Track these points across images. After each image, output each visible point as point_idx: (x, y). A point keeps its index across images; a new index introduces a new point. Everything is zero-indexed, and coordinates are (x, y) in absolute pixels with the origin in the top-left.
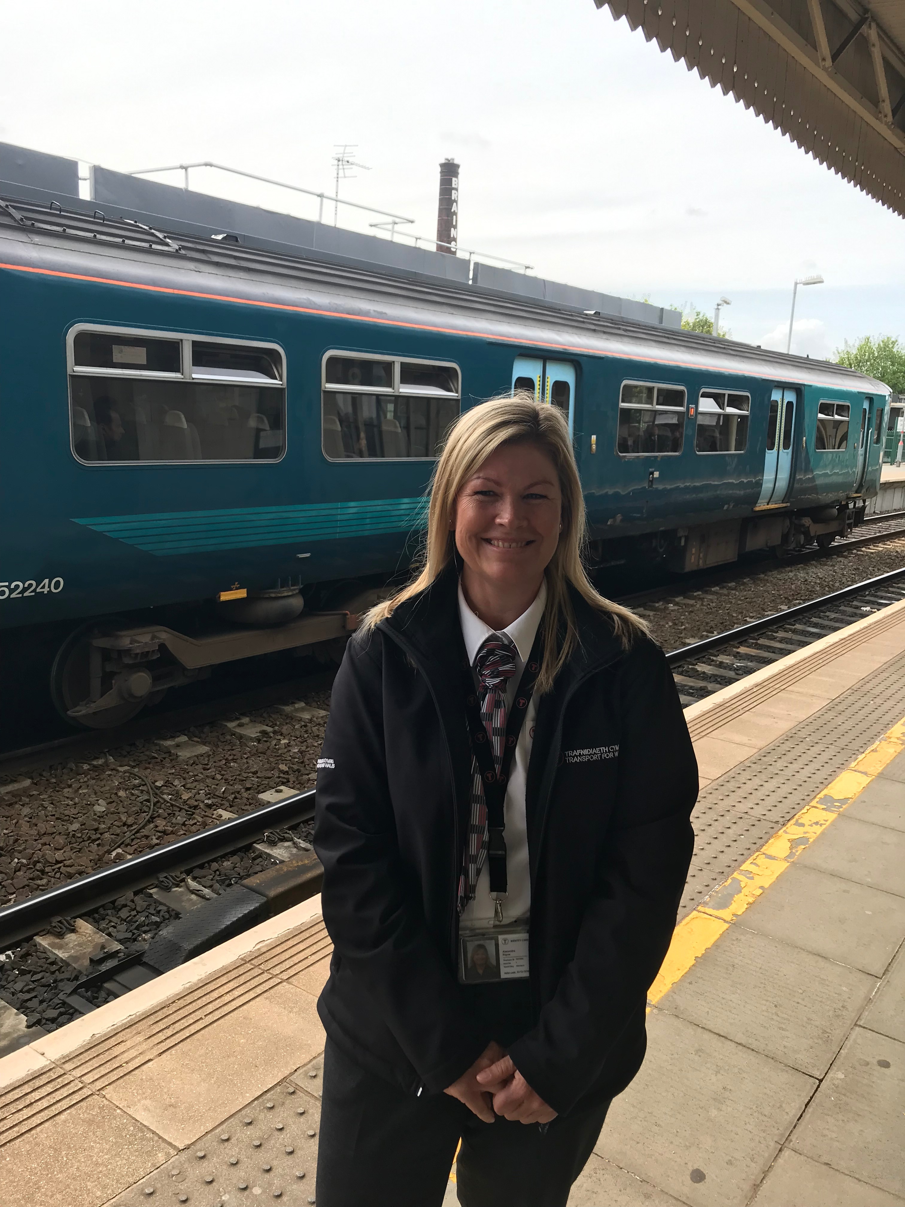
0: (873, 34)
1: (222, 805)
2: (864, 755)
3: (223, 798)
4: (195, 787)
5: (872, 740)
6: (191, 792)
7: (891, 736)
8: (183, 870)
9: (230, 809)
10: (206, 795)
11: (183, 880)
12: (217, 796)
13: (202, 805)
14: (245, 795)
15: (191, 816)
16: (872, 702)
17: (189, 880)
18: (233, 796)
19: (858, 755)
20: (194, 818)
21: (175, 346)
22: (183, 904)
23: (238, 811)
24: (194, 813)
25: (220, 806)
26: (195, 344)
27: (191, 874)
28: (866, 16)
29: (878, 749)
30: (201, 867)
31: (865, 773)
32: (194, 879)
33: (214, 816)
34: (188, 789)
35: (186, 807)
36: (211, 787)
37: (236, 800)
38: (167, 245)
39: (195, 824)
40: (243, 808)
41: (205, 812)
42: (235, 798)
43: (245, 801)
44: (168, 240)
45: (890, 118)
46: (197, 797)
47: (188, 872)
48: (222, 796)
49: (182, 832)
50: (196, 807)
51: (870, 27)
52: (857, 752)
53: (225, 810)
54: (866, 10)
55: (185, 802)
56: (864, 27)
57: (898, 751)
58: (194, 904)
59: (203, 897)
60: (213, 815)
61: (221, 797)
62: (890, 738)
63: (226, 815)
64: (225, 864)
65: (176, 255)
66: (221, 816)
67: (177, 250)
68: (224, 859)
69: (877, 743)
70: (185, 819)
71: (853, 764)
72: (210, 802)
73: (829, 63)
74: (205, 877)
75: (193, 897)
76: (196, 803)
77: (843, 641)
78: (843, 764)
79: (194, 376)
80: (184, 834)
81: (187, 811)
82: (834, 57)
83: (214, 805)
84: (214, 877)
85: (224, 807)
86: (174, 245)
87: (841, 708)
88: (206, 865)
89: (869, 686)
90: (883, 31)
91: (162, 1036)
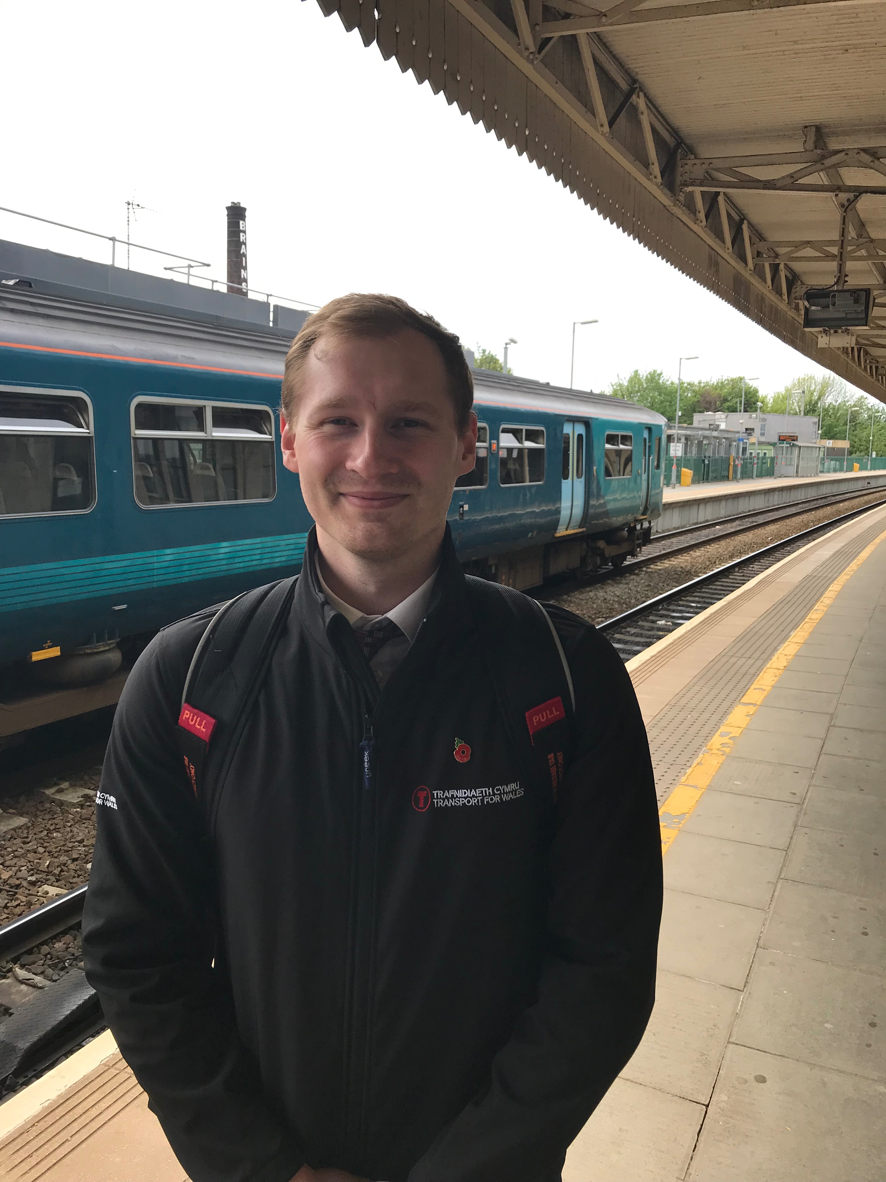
0: (641, 102)
1: (47, 880)
2: (691, 769)
3: (48, 873)
4: (16, 864)
5: (695, 753)
6: (11, 870)
7: (712, 748)
8: (8, 958)
9: (57, 884)
10: (28, 872)
11: (10, 970)
12: (41, 871)
13: (25, 883)
14: (72, 866)
15: (13, 896)
16: (689, 716)
17: (17, 969)
18: (59, 869)
19: (686, 769)
20: (17, 899)
22: (13, 997)
23: (65, 885)
24: (16, 893)
25: (46, 882)
27: (19, 962)
28: (635, 86)
29: (703, 762)
30: (30, 952)
31: (696, 787)
32: (22, 967)
33: (39, 894)
34: (7, 867)
35: (7, 887)
36: (33, 862)
37: (62, 873)
39: (19, 905)
40: (71, 881)
41: (29, 890)
42: (62, 871)
43: (72, 873)
45: (659, 179)
46: (19, 874)
47: (15, 961)
48: (46, 870)
49: (5, 916)
50: (18, 886)
51: (638, 96)
52: (684, 767)
53: (51, 885)
54: (635, 81)
55: (5, 882)
56: (634, 97)
57: (721, 762)
58: (25, 995)
59: (34, 986)
60: (38, 892)
61: (45, 872)
62: (711, 750)
63: (53, 891)
64: (57, 945)
66: (47, 893)
68: (54, 941)
69: (701, 755)
70: (6, 901)
71: (683, 779)
72: (33, 878)
73: (606, 128)
74: (34, 963)
75: (23, 987)
76: (18, 882)
77: (653, 658)
78: (674, 780)
80: (7, 918)
81: (8, 891)
82: (611, 124)
83: (39, 881)
84: (45, 961)
85: (49, 882)
87: (663, 723)
88: (35, 949)
89: (684, 701)
90: (650, 100)
91: (25, 1166)
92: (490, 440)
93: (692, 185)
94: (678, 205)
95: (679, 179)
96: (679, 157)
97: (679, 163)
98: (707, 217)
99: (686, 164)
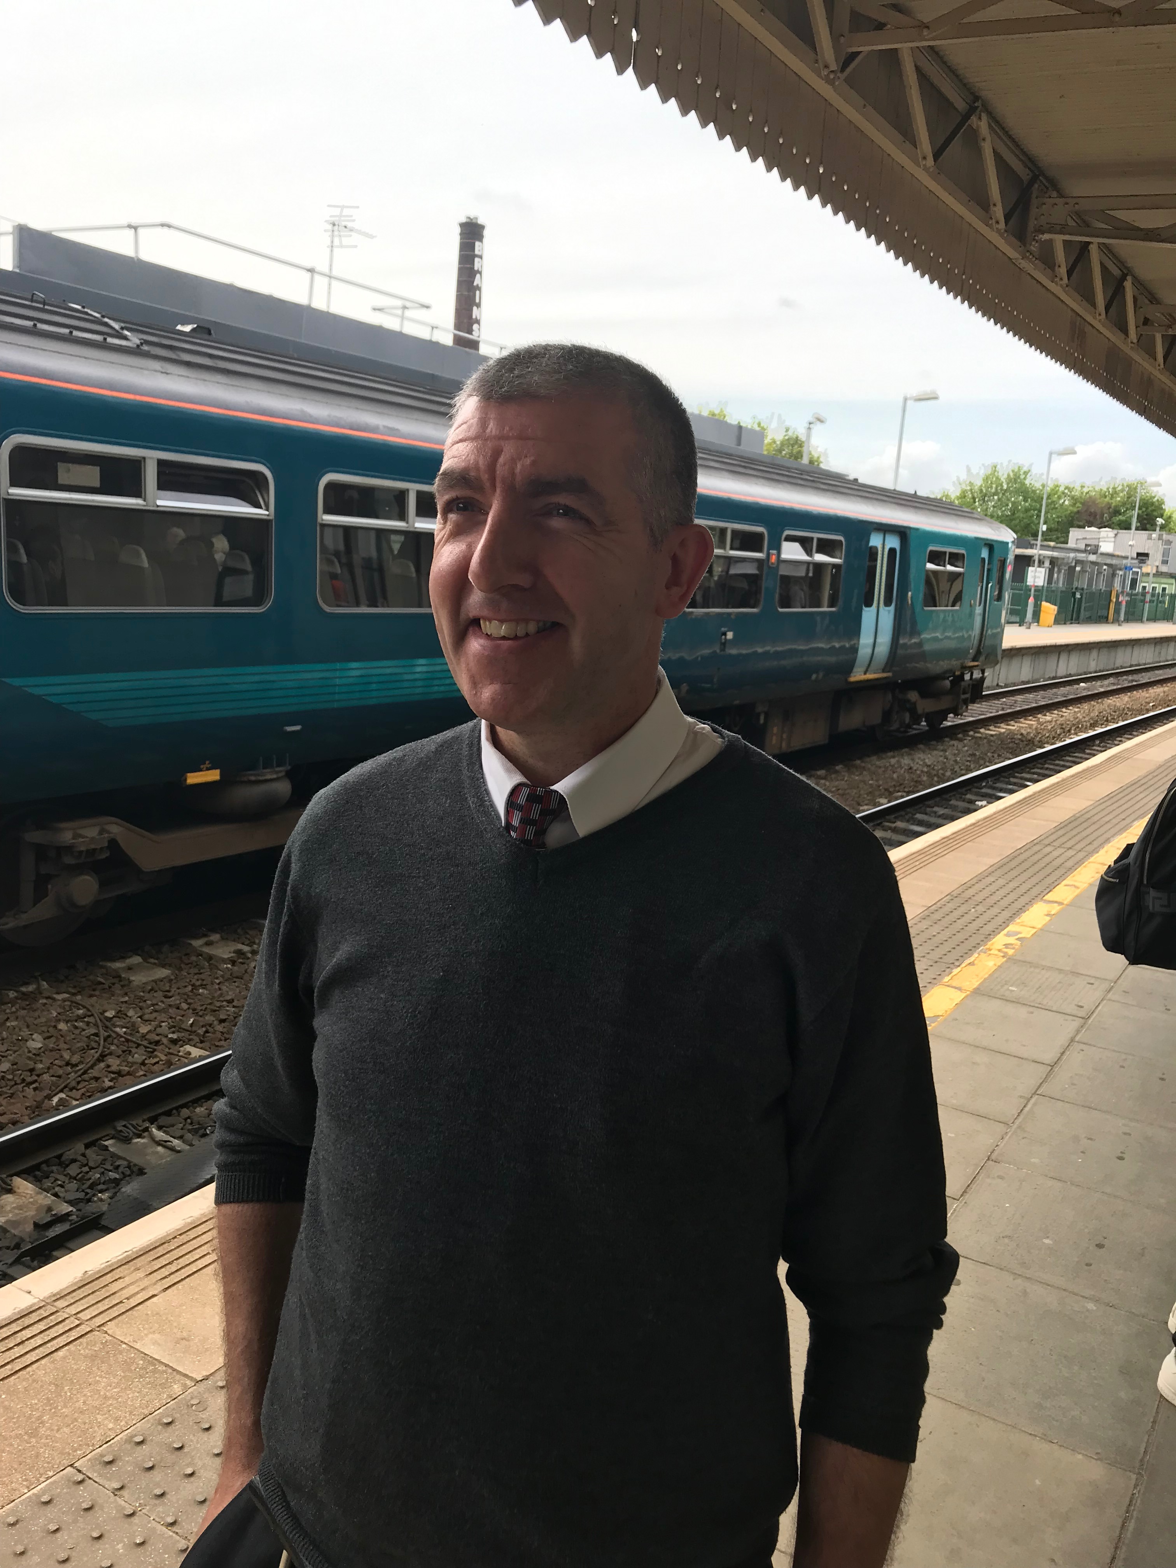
0: (982, 125)
1: (190, 1040)
2: (959, 969)
3: (192, 1032)
4: (156, 1018)
5: (969, 952)
6: (150, 1024)
7: (991, 947)
8: (145, 1117)
9: (201, 1045)
10: (169, 1028)
11: (146, 1130)
12: (184, 1029)
13: (165, 1040)
14: (219, 1028)
15: (151, 1053)
16: (973, 910)
17: (154, 1130)
18: (204, 1029)
19: (952, 969)
20: (156, 1056)
21: (136, 467)
22: (148, 1158)
23: (210, 1048)
24: (155, 1050)
25: (189, 1042)
26: (161, 463)
27: (156, 1123)
28: (976, 105)
29: (976, 962)
30: (168, 1113)
31: (959, 989)
32: (160, 1128)
33: (181, 1054)
34: (147, 1021)
35: (145, 1043)
36: (175, 1018)
37: (207, 1035)
38: (125, 338)
39: (157, 1063)
40: (217, 1044)
41: (169, 1049)
42: (207, 1032)
43: (219, 1035)
44: (126, 333)
45: (1002, 225)
46: (159, 1030)
47: (152, 1120)
48: (190, 1029)
49: (142, 1073)
50: (157, 1043)
51: (980, 118)
52: (952, 966)
53: (194, 1046)
54: (977, 98)
55: (144, 1036)
56: (974, 118)
57: (999, 964)
58: (162, 1157)
59: (172, 1149)
60: (179, 1052)
61: (188, 1031)
62: (990, 950)
63: (195, 1052)
64: (198, 1110)
65: (136, 352)
66: (189, 1053)
67: (138, 346)
68: (196, 1105)
69: (976, 955)
70: (144, 1057)
71: (946, 979)
72: (175, 1036)
73: (930, 162)
74: (173, 1126)
75: (160, 1149)
76: (157, 1038)
77: (945, 840)
78: (935, 979)
79: (159, 503)
80: (145, 1075)
81: (146, 1047)
82: (937, 156)
83: (180, 1040)
84: (184, 1125)
85: (192, 1043)
86: (134, 340)
87: (937, 916)
88: (174, 1111)
89: (971, 892)
90: (997, 122)
91: (165, 1272)
92: (769, 549)
93: (1050, 232)
94: (1028, 258)
95: (1032, 224)
96: (1034, 196)
97: (1034, 202)
98: (1070, 273)
99: (1045, 204)
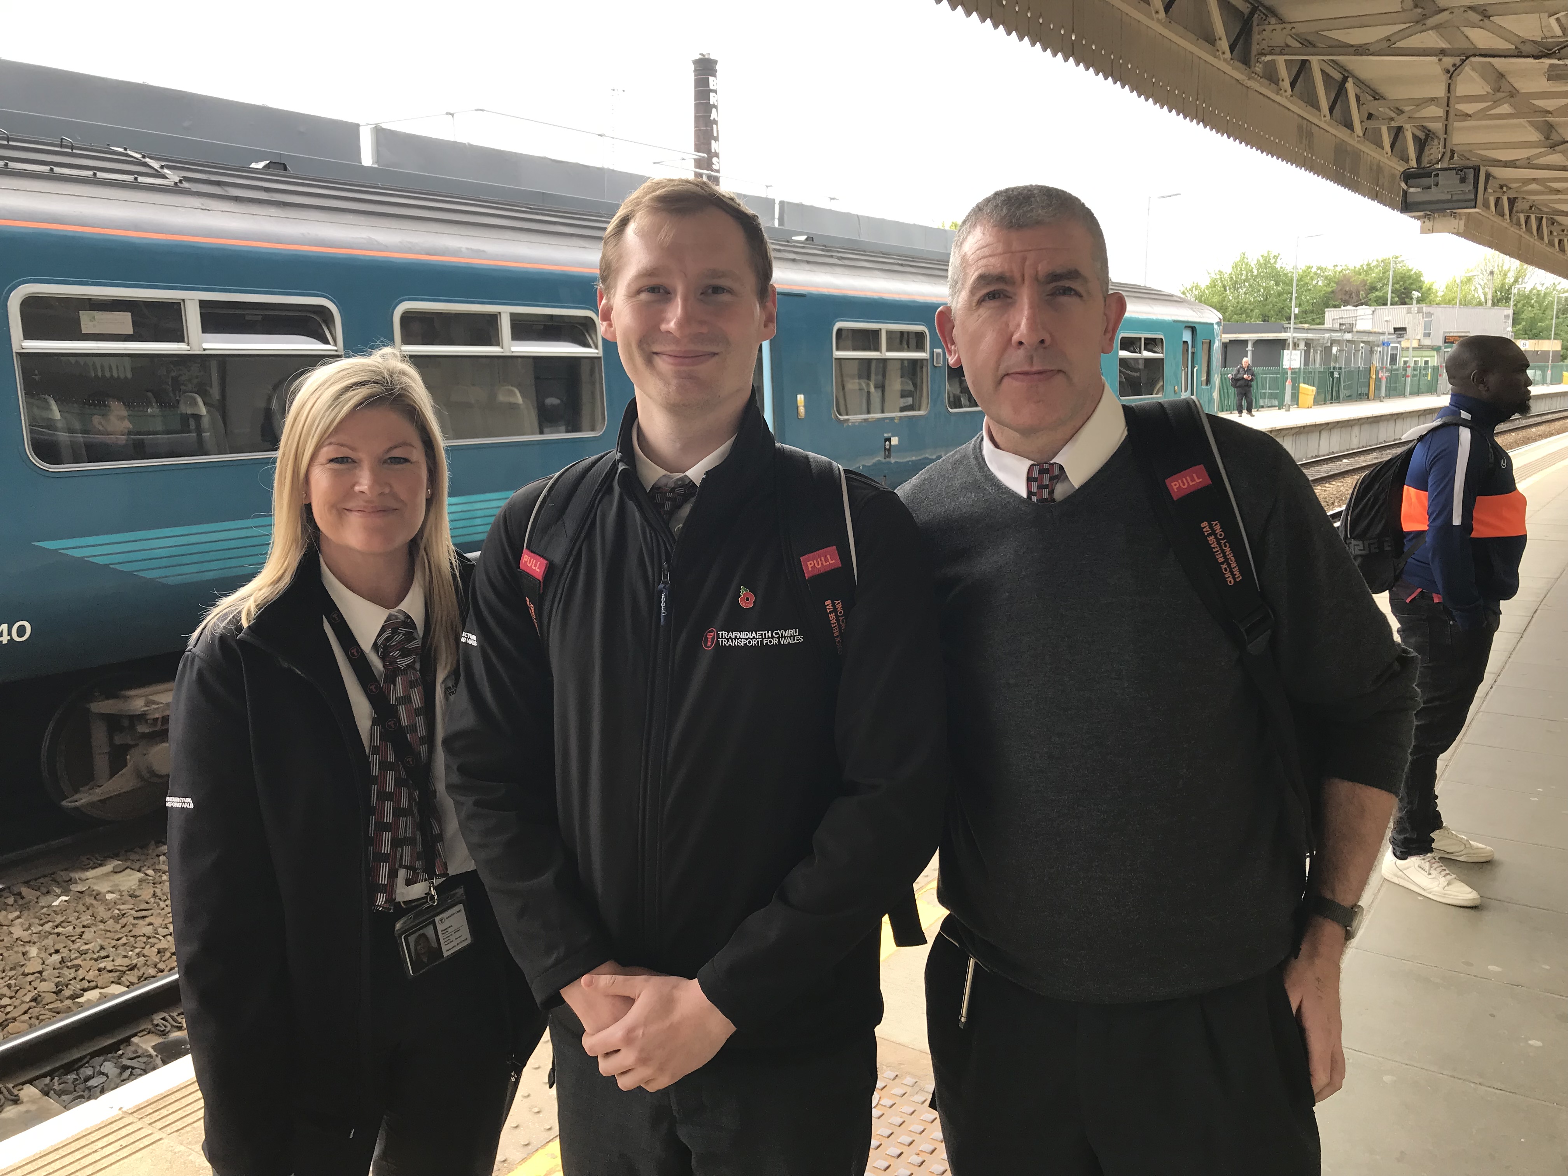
21: (174, 309)
26: (203, 304)
38: (164, 177)
44: (166, 171)
65: (175, 190)
67: (176, 183)
79: (205, 346)
86: (173, 177)
